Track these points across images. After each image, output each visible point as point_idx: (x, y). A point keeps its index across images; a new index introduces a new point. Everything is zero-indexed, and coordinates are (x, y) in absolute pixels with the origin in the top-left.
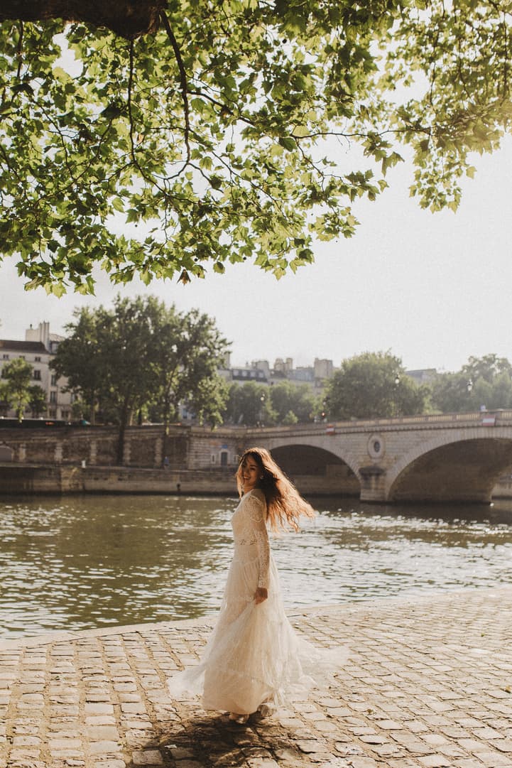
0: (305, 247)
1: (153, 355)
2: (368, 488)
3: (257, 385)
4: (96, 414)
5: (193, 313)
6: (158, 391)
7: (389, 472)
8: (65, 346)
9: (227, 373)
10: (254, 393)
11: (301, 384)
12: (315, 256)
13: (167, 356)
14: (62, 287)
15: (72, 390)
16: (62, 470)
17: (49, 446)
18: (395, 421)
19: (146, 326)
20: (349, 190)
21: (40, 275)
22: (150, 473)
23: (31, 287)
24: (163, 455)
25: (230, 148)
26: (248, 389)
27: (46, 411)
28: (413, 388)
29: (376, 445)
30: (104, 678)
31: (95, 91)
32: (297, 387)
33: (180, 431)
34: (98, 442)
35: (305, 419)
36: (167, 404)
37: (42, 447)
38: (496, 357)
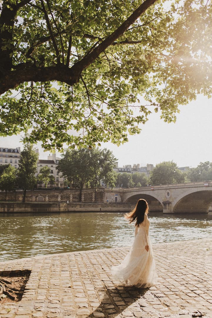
0: (125, 137)
1: (91, 164)
2: (166, 208)
3: (127, 173)
4: (72, 184)
5: (105, 149)
6: (93, 176)
7: (173, 203)
8: (61, 162)
9: (117, 170)
10: (126, 176)
11: (142, 173)
12: (128, 140)
13: (96, 164)
14: (54, 151)
15: (64, 177)
16: (61, 204)
17: (56, 196)
18: (174, 185)
19: (89, 154)
20: (137, 121)
21: (48, 148)
22: (91, 204)
23: (46, 151)
24: (95, 198)
25: (102, 110)
26: (124, 175)
27: (55, 184)
28: (181, 174)
29: (168, 193)
30: (68, 265)
31: (64, 93)
32: (141, 174)
33: (101, 190)
34: (73, 194)
35: (144, 185)
36: (96, 181)
37: (54, 196)
38: (209, 162)
